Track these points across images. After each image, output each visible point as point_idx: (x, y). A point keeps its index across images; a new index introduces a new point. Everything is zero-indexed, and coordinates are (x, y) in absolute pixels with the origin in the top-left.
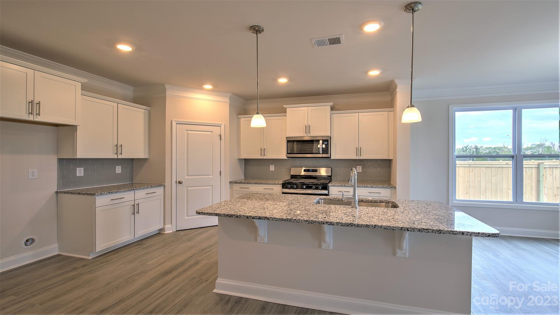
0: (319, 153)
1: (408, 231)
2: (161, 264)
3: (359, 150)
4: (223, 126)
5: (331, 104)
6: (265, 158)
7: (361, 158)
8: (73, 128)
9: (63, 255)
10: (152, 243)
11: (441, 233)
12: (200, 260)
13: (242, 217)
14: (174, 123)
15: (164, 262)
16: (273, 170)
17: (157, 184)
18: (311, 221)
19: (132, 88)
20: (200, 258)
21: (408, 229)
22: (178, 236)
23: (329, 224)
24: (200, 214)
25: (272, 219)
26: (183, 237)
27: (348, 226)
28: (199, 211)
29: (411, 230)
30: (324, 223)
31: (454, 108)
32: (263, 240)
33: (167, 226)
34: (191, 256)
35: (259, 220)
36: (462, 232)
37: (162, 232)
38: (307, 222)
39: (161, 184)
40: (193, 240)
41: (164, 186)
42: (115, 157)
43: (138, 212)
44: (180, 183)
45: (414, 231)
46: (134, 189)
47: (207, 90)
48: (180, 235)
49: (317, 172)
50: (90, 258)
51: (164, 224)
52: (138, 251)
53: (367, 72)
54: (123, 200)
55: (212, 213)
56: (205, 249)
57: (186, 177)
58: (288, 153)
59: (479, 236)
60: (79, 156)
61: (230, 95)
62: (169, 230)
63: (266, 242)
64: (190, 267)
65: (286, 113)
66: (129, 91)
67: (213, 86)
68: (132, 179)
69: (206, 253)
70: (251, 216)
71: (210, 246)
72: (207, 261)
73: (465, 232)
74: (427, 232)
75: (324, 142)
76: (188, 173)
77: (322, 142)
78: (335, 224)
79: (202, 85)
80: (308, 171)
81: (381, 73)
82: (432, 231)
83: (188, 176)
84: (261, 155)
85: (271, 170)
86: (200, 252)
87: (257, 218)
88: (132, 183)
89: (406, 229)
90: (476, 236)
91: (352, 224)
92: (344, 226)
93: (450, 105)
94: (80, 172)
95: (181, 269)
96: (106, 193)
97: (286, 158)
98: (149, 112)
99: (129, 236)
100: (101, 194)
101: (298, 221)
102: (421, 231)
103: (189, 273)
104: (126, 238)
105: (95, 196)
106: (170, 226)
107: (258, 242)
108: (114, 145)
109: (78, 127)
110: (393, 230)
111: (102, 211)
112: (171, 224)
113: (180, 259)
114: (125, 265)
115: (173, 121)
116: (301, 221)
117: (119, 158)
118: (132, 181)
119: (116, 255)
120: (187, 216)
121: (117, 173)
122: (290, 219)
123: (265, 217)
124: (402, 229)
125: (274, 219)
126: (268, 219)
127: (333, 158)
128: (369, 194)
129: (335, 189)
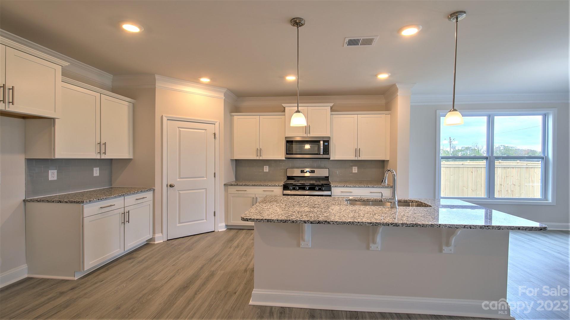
0: (320, 154)
1: (471, 228)
2: (171, 279)
3: (357, 152)
4: (217, 124)
5: (332, 104)
6: (261, 158)
7: (360, 159)
8: (50, 121)
9: (35, 278)
10: (146, 255)
11: (500, 229)
12: (213, 271)
13: (299, 222)
14: (165, 119)
15: (174, 276)
16: (268, 171)
17: (146, 188)
18: (376, 223)
19: (111, 76)
20: (213, 269)
21: (471, 227)
22: (173, 246)
23: (394, 226)
24: (247, 221)
25: (333, 222)
26: (180, 247)
27: (413, 226)
28: (247, 218)
29: (473, 227)
30: (388, 225)
31: (441, 113)
32: (307, 245)
33: (157, 235)
34: (202, 268)
35: (319, 224)
36: (518, 227)
37: (152, 243)
38: (371, 224)
39: (151, 188)
40: (192, 249)
41: (154, 190)
42: (98, 157)
43: (128, 221)
44: (171, 186)
45: (476, 229)
46: (124, 194)
47: (204, 84)
48: (174, 244)
49: (314, 172)
50: (76, 278)
51: (154, 233)
52: (133, 266)
53: (376, 76)
54: (113, 208)
55: (262, 219)
56: (213, 258)
57: (178, 180)
58: (287, 154)
59: (533, 230)
60: (57, 156)
61: (225, 90)
62: (160, 239)
63: (310, 247)
64: (207, 280)
65: (285, 112)
66: (108, 79)
67: (211, 79)
68: (110, 182)
69: (216, 262)
70: (309, 221)
71: (216, 255)
72: (222, 272)
73: (520, 227)
74: (488, 228)
75: (325, 143)
76: (180, 175)
77: (322, 143)
78: (400, 225)
79: (198, 78)
81: (389, 76)
82: (492, 227)
83: (180, 178)
84: (257, 156)
85: (265, 171)
86: (209, 261)
87: (316, 222)
88: (112, 188)
89: (469, 227)
90: (530, 230)
91: (418, 224)
92: (409, 226)
93: (437, 111)
94: (53, 175)
95: (198, 283)
96: (95, 200)
97: (284, 159)
98: (134, 105)
99: (119, 249)
100: (90, 201)
101: (361, 224)
102: (482, 228)
103: (210, 286)
104: (116, 252)
105: (82, 204)
106: (160, 235)
107: (301, 247)
108: (97, 143)
109: (56, 120)
110: (457, 228)
111: (90, 221)
112: (162, 233)
113: (191, 272)
114: (126, 283)
115: (163, 117)
116: (364, 223)
117: (102, 158)
118: (111, 185)
119: (108, 273)
120: (180, 223)
121: (94, 175)
122: (353, 222)
123: (325, 221)
124: (465, 227)
125: (335, 223)
126: (329, 223)
127: (332, 158)
128: (371, 194)
129: (339, 190)
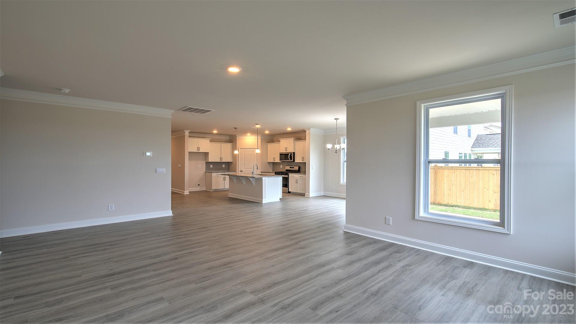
3: (303, 158)
44: (242, 171)
49: (294, 168)
58: (280, 160)
61: (261, 135)
67: (250, 134)
75: (291, 155)
79: (247, 134)
80: (291, 167)
83: (244, 169)
84: (274, 161)
85: (281, 167)
94: (212, 167)
98: (233, 145)
109: (209, 153)
115: (239, 148)
121: (223, 167)
127: (295, 162)
128: (300, 177)
129: (291, 175)
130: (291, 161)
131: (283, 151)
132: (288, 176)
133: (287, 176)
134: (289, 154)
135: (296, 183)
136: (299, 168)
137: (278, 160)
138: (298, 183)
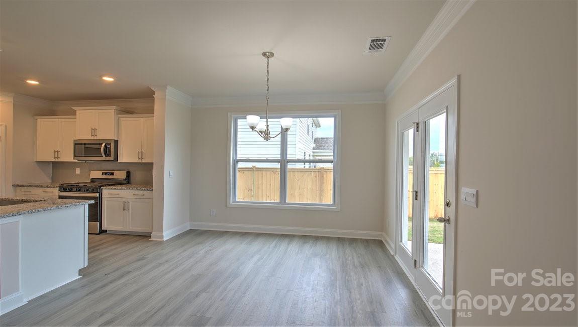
0: (103, 156)
3: (141, 154)
5: (115, 108)
6: (59, 160)
16: (79, 173)
49: (113, 175)
53: (102, 78)
58: (76, 156)
61: (14, 95)
65: (76, 115)
80: (106, 174)
84: (55, 158)
85: (77, 173)
97: (77, 161)
127: (119, 161)
128: (134, 197)
129: (106, 192)
130: (107, 159)
131: (86, 136)
132: (101, 195)
133: (97, 195)
134: (101, 144)
135: (124, 209)
136: (128, 173)
137: (68, 156)
138: (128, 209)
